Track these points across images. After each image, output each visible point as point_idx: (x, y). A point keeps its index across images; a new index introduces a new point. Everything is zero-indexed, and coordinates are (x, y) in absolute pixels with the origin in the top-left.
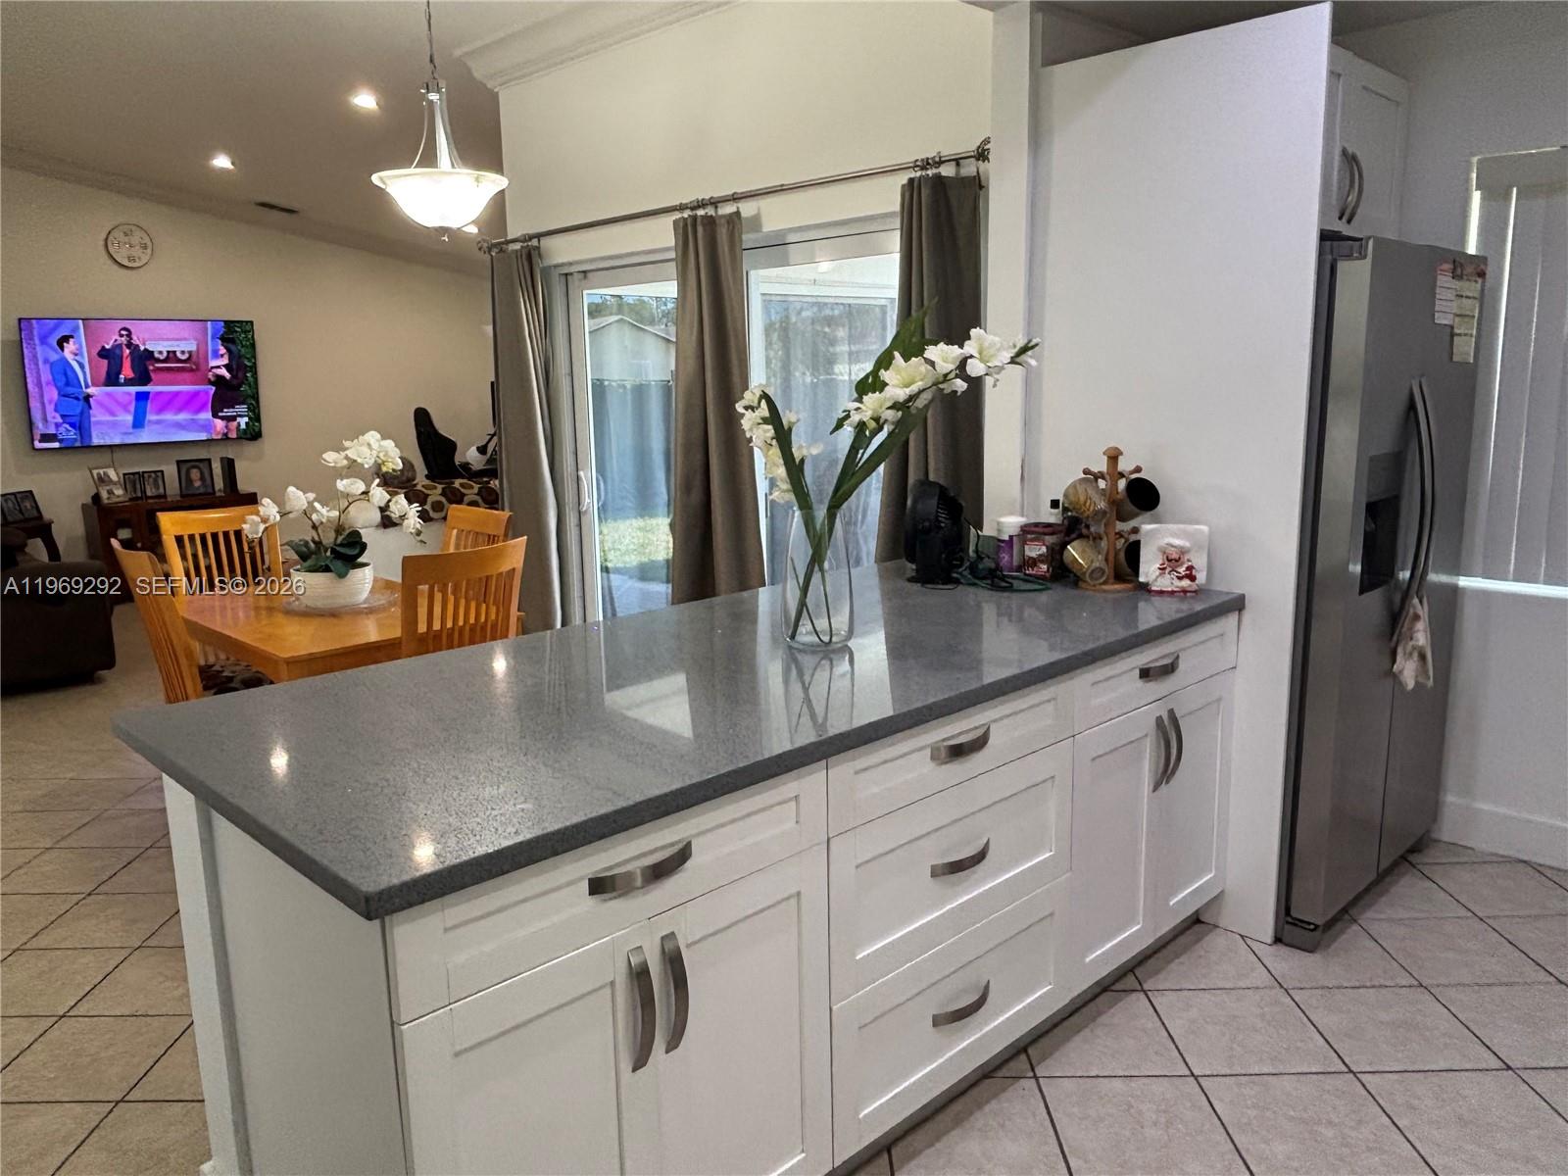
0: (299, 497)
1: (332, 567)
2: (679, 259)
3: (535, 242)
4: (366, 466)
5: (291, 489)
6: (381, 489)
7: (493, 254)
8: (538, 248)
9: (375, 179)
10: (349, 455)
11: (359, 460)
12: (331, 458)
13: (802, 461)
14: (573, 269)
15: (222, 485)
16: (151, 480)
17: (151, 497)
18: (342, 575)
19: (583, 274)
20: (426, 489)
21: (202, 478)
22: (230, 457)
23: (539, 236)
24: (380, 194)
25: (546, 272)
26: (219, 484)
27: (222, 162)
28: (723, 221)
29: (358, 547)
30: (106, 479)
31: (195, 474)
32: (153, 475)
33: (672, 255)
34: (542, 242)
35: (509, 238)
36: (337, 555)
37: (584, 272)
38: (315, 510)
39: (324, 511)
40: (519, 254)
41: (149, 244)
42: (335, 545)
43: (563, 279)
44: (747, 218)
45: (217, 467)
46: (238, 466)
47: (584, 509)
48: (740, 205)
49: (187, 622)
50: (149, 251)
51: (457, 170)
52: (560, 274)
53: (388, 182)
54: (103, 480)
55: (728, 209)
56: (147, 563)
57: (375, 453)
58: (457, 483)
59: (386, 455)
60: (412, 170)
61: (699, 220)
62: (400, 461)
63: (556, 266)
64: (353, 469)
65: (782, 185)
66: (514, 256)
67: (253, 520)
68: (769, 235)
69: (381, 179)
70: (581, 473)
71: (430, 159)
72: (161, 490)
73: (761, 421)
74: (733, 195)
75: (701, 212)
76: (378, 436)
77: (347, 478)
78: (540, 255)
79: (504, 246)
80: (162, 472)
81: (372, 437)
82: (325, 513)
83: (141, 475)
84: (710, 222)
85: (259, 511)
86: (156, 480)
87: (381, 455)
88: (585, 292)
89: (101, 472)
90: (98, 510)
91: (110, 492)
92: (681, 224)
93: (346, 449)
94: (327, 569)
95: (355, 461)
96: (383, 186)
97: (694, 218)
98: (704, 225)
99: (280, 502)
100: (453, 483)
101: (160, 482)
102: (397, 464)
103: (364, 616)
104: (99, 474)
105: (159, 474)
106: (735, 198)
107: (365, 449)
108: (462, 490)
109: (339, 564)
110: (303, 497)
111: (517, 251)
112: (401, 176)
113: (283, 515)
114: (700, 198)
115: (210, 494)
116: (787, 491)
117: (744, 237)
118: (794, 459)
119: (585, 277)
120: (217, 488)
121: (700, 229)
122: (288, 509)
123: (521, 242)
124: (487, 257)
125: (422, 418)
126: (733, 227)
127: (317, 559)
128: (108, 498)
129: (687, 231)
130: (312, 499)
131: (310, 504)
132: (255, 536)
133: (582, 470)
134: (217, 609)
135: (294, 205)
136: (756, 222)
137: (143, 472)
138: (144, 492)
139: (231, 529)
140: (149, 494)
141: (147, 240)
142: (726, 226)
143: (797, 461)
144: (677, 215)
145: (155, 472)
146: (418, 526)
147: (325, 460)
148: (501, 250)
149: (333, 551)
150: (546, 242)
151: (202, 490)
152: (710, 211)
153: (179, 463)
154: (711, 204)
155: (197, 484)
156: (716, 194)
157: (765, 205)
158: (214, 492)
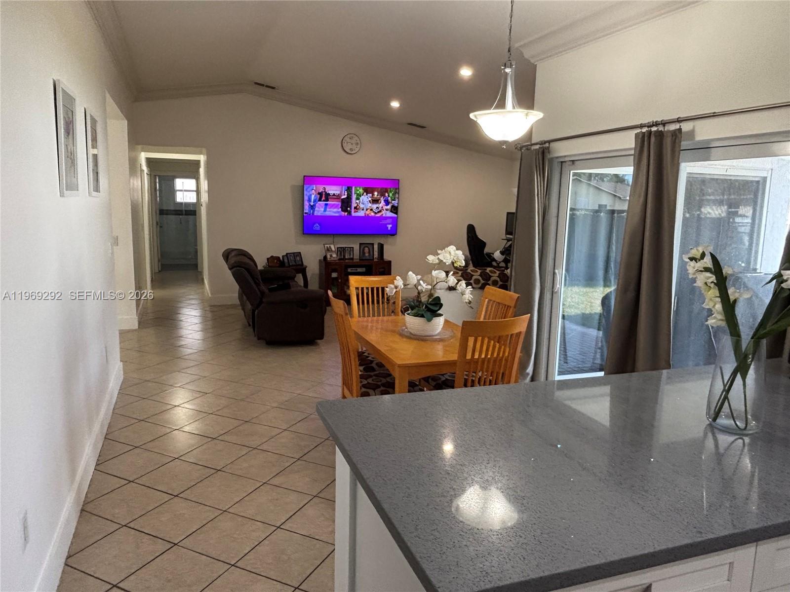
0: (414, 277)
1: (425, 316)
2: (637, 155)
3: (547, 145)
4: (447, 264)
5: (410, 273)
6: (453, 277)
7: (523, 151)
8: (548, 148)
9: (472, 116)
10: (440, 258)
11: (444, 261)
12: (431, 258)
13: (735, 301)
14: (567, 159)
15: (377, 256)
16: (348, 252)
17: (347, 259)
18: (429, 320)
19: (571, 162)
20: (472, 272)
21: (369, 252)
22: (382, 243)
23: (549, 142)
24: (474, 124)
25: (551, 160)
26: (376, 255)
27: (395, 104)
28: (670, 134)
29: (439, 306)
30: (330, 250)
31: (366, 250)
32: (349, 249)
33: (632, 152)
34: (551, 145)
35: (533, 142)
36: (429, 310)
37: (573, 161)
38: (420, 284)
39: (424, 285)
40: (537, 152)
41: (359, 143)
42: (428, 304)
43: (561, 163)
44: (685, 132)
45: (376, 247)
46: (385, 247)
47: (556, 291)
48: (681, 124)
49: (356, 333)
50: (359, 146)
51: (516, 110)
52: (558, 162)
53: (478, 117)
54: (329, 250)
55: (673, 127)
56: (342, 306)
57: (452, 257)
58: (488, 270)
59: (458, 258)
60: (491, 111)
61: (653, 133)
62: (464, 262)
63: (557, 158)
64: (441, 265)
65: (715, 113)
66: (535, 152)
67: (391, 286)
68: (699, 142)
69: (475, 117)
70: (556, 271)
71: (502, 105)
72: (352, 256)
73: (703, 270)
74: (678, 119)
75: (654, 129)
76: (455, 248)
77: (437, 270)
78: (549, 152)
79: (529, 147)
80: (353, 248)
81: (452, 248)
82: (424, 286)
83: (344, 249)
84: (660, 135)
85: (394, 282)
86: (350, 251)
87: (455, 258)
88: (572, 172)
89: (328, 246)
90: (325, 263)
91: (331, 256)
92: (640, 137)
93: (439, 254)
94: (422, 316)
95: (442, 261)
96: (475, 120)
97: (650, 132)
98: (656, 136)
99: (405, 279)
100: (486, 270)
101: (352, 254)
102: (462, 263)
103: (437, 343)
104: (327, 247)
105: (352, 249)
106: (679, 121)
107: (448, 255)
108: (490, 274)
109: (429, 314)
110: (415, 278)
111: (536, 149)
112: (485, 114)
113: (405, 285)
114: (654, 121)
115: (371, 260)
116: (722, 320)
117: (683, 143)
118: (729, 299)
119: (573, 164)
120: (375, 257)
121: (653, 139)
122: (408, 283)
123: (540, 144)
124: (520, 152)
125: (471, 229)
126: (675, 139)
127: (418, 310)
128: (330, 258)
129: (643, 140)
130: (419, 278)
131: (418, 281)
132: (391, 295)
133: (558, 269)
134: (369, 327)
135: (424, 125)
136: (692, 134)
137: (345, 247)
138: (344, 256)
139: (380, 286)
140: (346, 257)
141: (359, 142)
142: (671, 137)
143: (731, 301)
144: (638, 131)
145: (350, 248)
146: (470, 299)
147: (428, 259)
148: (527, 149)
149: (426, 307)
150: (553, 145)
151: (368, 258)
152: (661, 128)
153: (360, 244)
154: (662, 124)
155: (367, 255)
156: (665, 118)
157: (699, 124)
158: (373, 259)
